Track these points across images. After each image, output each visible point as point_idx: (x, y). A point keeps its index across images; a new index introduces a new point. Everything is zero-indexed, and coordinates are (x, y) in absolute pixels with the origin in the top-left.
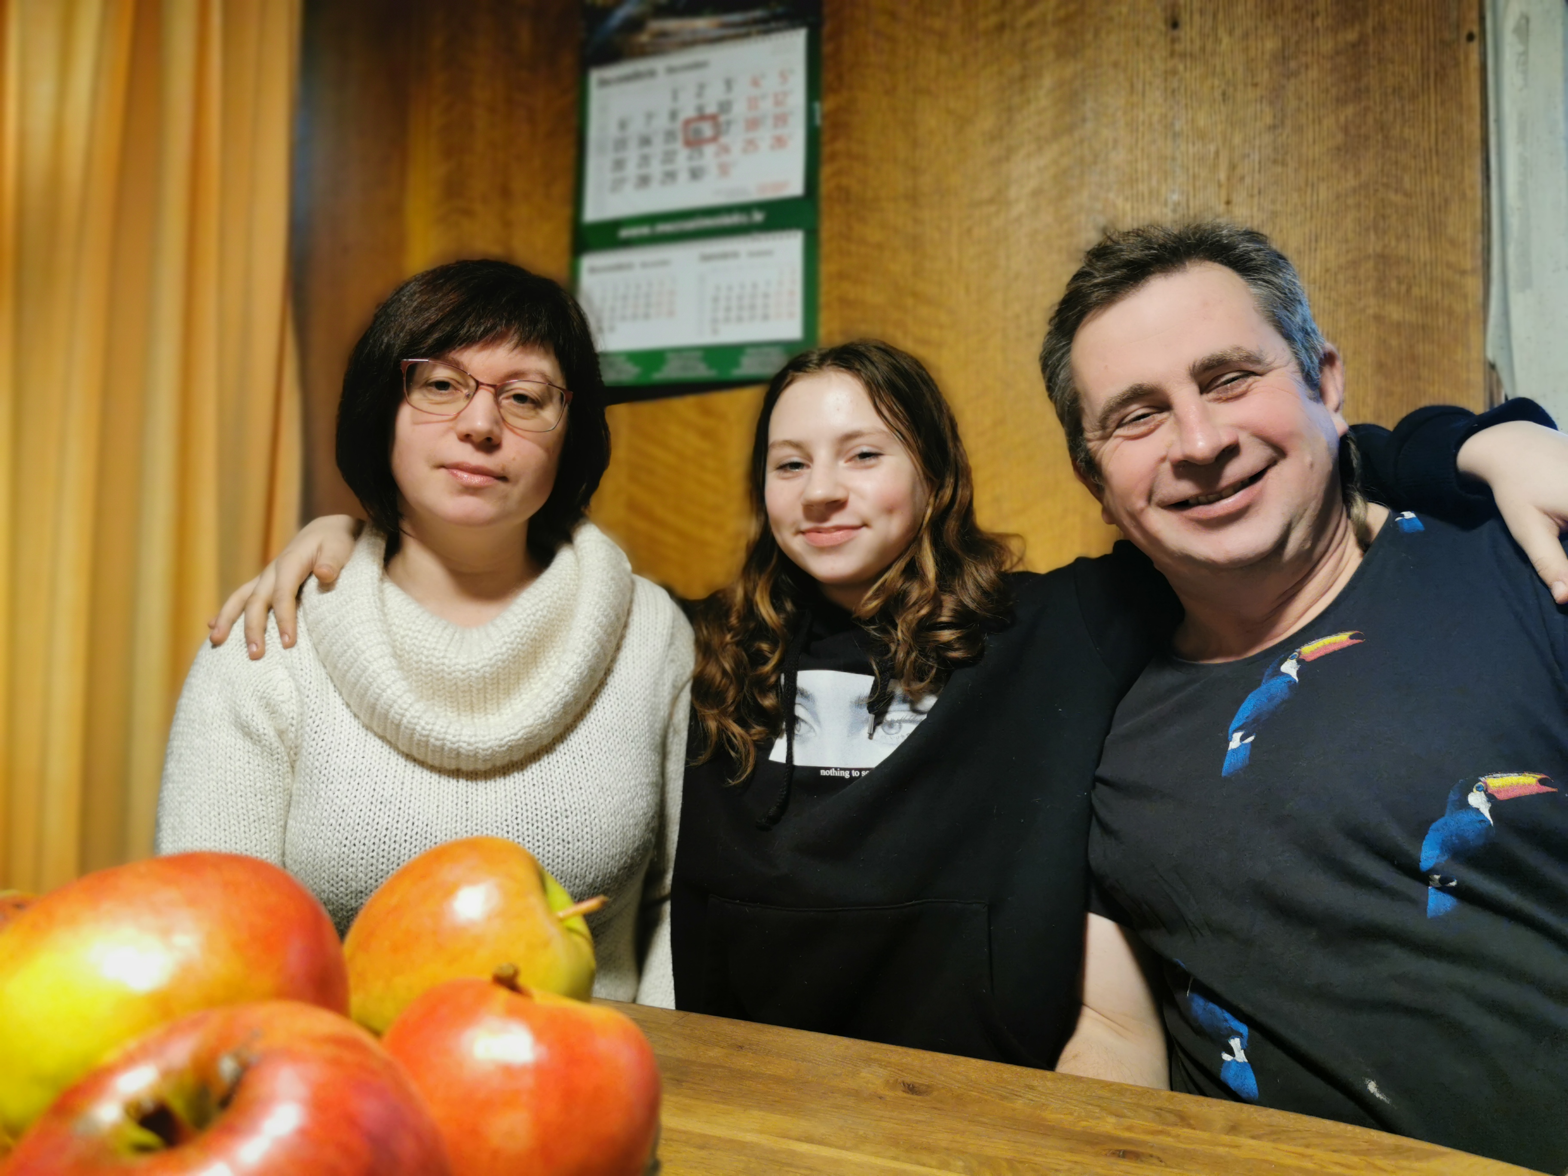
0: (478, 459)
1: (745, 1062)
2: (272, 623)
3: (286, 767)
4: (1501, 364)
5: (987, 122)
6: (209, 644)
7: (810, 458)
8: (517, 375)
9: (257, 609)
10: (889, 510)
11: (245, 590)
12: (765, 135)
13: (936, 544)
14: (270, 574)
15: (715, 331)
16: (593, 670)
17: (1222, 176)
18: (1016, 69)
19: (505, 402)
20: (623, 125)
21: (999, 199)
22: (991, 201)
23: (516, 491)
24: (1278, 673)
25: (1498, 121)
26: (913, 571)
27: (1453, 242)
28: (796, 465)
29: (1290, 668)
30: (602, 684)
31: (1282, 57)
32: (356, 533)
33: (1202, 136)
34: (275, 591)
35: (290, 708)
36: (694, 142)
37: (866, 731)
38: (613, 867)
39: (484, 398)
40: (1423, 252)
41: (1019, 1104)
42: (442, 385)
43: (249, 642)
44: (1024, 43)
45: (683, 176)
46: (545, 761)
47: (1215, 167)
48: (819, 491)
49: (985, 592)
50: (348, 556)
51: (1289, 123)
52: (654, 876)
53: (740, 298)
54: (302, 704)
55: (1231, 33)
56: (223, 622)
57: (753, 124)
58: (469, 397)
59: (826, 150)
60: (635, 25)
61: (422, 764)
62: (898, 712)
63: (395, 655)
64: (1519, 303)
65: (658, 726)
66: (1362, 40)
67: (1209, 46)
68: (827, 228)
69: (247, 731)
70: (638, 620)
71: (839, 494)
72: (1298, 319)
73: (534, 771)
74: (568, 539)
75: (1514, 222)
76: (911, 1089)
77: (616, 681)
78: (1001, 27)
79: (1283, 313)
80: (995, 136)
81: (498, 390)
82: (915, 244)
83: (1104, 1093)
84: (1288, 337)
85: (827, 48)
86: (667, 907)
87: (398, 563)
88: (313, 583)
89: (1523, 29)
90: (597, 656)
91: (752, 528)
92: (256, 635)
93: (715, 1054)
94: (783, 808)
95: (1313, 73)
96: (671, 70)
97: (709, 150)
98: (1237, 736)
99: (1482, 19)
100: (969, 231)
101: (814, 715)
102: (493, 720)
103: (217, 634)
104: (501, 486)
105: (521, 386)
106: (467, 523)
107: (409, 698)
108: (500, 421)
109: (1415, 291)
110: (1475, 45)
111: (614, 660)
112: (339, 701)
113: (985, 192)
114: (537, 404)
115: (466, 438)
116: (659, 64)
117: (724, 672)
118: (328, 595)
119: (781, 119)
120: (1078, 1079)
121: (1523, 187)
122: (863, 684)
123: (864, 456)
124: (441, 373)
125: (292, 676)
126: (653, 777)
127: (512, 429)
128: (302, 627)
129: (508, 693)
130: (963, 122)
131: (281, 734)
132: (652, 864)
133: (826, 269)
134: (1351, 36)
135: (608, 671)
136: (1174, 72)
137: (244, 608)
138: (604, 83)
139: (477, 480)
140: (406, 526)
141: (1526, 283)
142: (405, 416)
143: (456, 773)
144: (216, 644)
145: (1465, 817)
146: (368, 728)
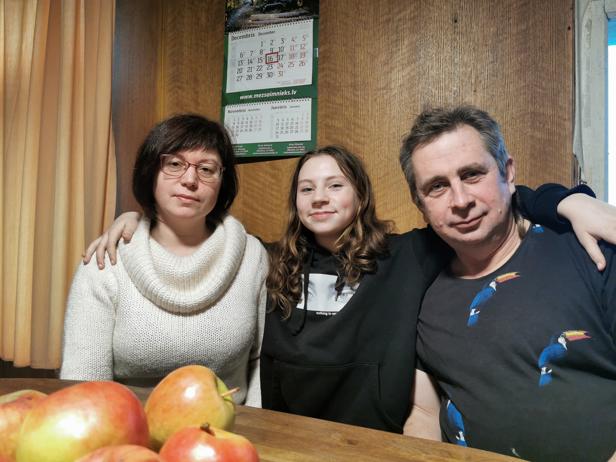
0: (189, 193)
1: (288, 431)
2: (107, 255)
3: (113, 311)
4: (578, 155)
5: (383, 57)
6: (82, 263)
7: (315, 186)
8: (204, 161)
9: (101, 250)
10: (345, 207)
11: (96, 242)
12: (297, 60)
13: (362, 222)
14: (106, 236)
15: (277, 137)
16: (230, 274)
17: (473, 81)
18: (394, 37)
19: (200, 171)
20: (242, 55)
21: (387, 87)
22: (384, 89)
23: (203, 205)
24: (488, 286)
25: (579, 62)
26: (353, 233)
27: (561, 107)
28: (309, 190)
29: (493, 285)
30: (234, 278)
31: (497, 34)
32: (139, 220)
33: (465, 65)
34: (108, 243)
35: (115, 288)
36: (269, 63)
37: (334, 297)
38: (238, 349)
39: (191, 170)
40: (549, 112)
41: (390, 449)
42: (175, 164)
43: (98, 263)
44: (397, 27)
45: (265, 76)
46: (213, 309)
47: (470, 77)
48: (318, 198)
49: (379, 244)
50: (136, 229)
51: (499, 60)
52: (253, 350)
53: (287, 124)
54: (119, 287)
55: (477, 25)
56: (88, 255)
57: (292, 56)
58: (186, 169)
59: (320, 67)
60: (247, 16)
61: (165, 310)
62: (346, 290)
63: (155, 268)
64: (585, 131)
65: (256, 294)
66: (528, 28)
67: (469, 30)
68: (320, 97)
69: (98, 297)
70: (248, 253)
71: (326, 199)
72: (499, 148)
73: (208, 313)
74: (222, 222)
75: (584, 101)
76: (350, 442)
77: (239, 277)
78: (388, 21)
79: (493, 147)
80: (386, 63)
81: (197, 167)
82: (355, 104)
83: (422, 444)
84: (495, 156)
85: (321, 27)
86: (259, 362)
87: (155, 232)
88: (122, 240)
89: (589, 26)
90: (232, 268)
91: (290, 216)
92: (101, 260)
93: (277, 428)
94: (302, 327)
95: (509, 41)
96: (260, 34)
97: (275, 66)
98: (473, 311)
99: (574, 22)
100: (376, 100)
101: (315, 291)
102: (193, 293)
103: (86, 260)
104: (197, 203)
105: (205, 165)
106: (184, 217)
107: (160, 285)
108: (197, 178)
109: (546, 126)
110: (571, 31)
111: (239, 269)
112: (133, 286)
113: (382, 84)
114: (212, 172)
115: (184, 185)
116: (255, 31)
117: (280, 274)
118: (128, 245)
119: (303, 55)
120: (412, 438)
121: (588, 87)
122: (333, 279)
123: (336, 186)
124: (175, 160)
125: (115, 275)
126: (253, 313)
127: (202, 182)
128: (119, 258)
129: (198, 282)
130: (373, 57)
131: (111, 298)
132: (253, 347)
133: (320, 113)
134: (523, 27)
135: (237, 273)
136: (455, 39)
137: (96, 249)
138: (234, 38)
139: (188, 201)
140: (160, 217)
141: (589, 124)
142: (161, 176)
143: (178, 314)
144: (86, 263)
145: (556, 346)
146: (144, 296)
